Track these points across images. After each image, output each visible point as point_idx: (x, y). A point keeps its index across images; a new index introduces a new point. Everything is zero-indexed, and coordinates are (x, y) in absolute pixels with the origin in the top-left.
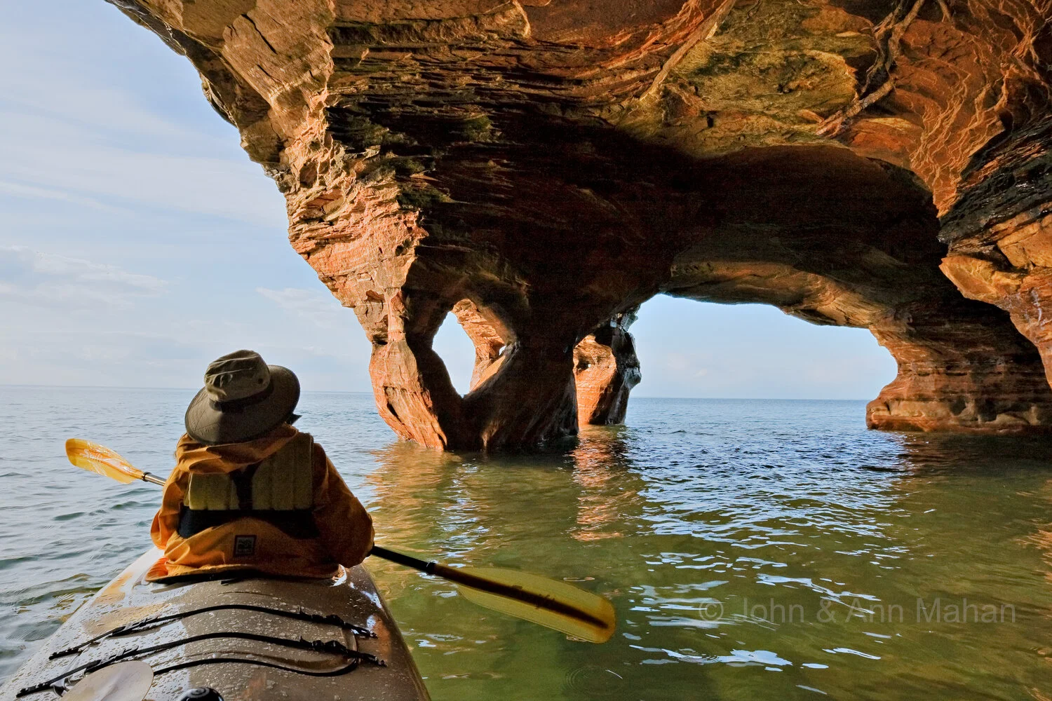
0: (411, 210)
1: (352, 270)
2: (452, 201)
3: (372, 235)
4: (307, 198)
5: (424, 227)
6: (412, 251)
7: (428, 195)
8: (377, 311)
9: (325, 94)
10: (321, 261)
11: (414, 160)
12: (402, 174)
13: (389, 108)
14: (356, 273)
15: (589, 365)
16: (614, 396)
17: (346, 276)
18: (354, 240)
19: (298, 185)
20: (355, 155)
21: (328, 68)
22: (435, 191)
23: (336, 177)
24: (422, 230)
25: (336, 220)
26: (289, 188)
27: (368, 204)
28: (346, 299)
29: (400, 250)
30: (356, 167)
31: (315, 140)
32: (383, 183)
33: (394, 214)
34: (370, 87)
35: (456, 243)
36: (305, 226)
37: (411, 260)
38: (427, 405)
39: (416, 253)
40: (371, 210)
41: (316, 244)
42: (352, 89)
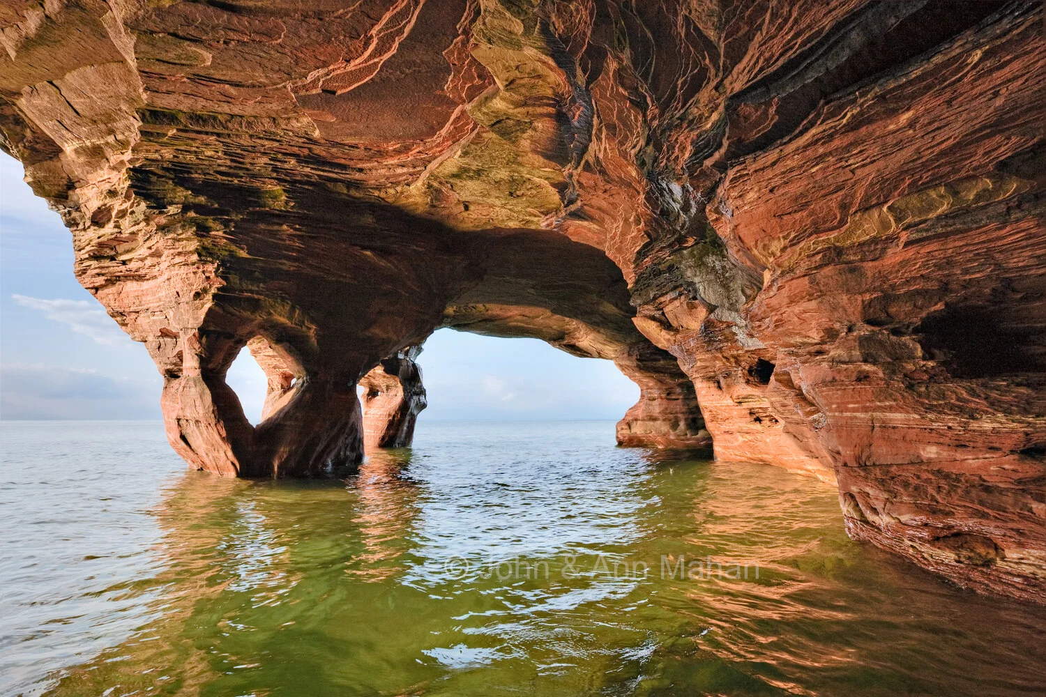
0: (210, 262)
1: (145, 307)
2: (248, 256)
3: (168, 279)
4: (99, 238)
5: (222, 277)
6: (209, 297)
7: (226, 250)
8: (170, 346)
9: (128, 155)
10: (111, 296)
11: (214, 220)
12: (202, 231)
13: (192, 173)
14: (149, 311)
15: (379, 393)
16: (401, 422)
17: (138, 312)
18: (148, 280)
19: (88, 223)
20: (157, 211)
21: (134, 137)
22: (233, 248)
23: (134, 225)
24: (220, 279)
25: (130, 260)
26: (77, 225)
27: (166, 252)
28: (137, 334)
29: (197, 295)
30: (156, 220)
31: (112, 189)
32: (183, 236)
33: (193, 264)
34: (174, 156)
35: (252, 292)
36: (94, 263)
37: (209, 305)
38: (220, 435)
39: (213, 299)
40: (170, 258)
41: (106, 281)
42: (156, 156)
